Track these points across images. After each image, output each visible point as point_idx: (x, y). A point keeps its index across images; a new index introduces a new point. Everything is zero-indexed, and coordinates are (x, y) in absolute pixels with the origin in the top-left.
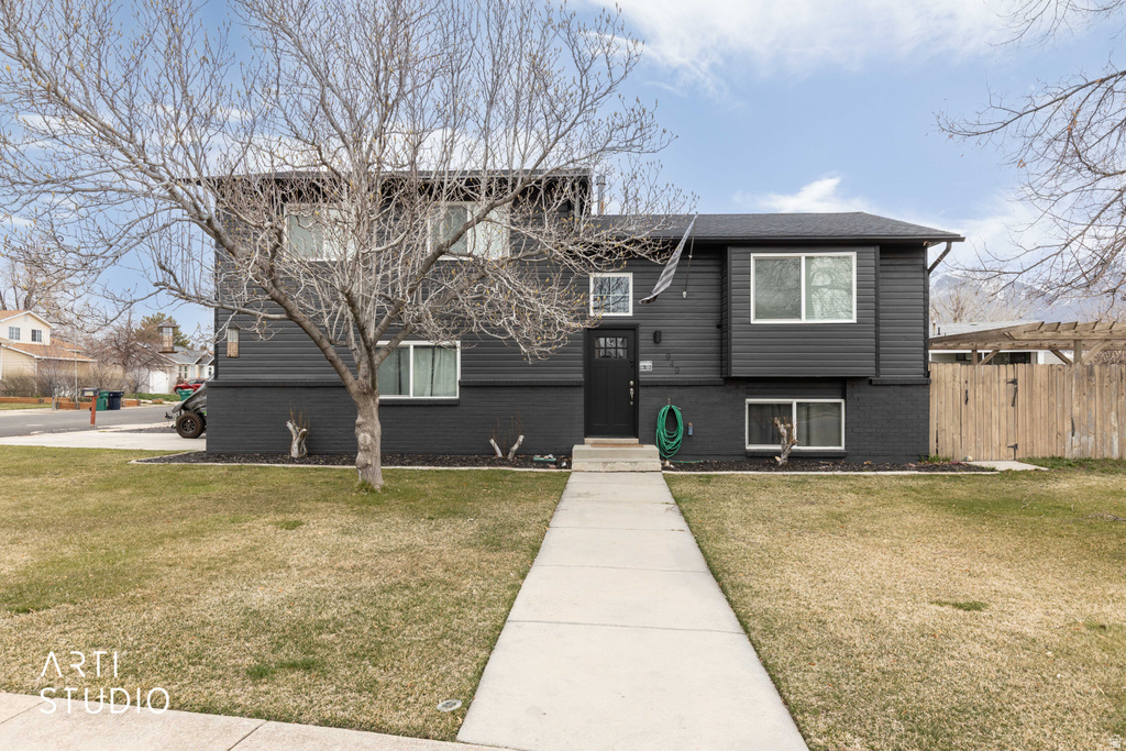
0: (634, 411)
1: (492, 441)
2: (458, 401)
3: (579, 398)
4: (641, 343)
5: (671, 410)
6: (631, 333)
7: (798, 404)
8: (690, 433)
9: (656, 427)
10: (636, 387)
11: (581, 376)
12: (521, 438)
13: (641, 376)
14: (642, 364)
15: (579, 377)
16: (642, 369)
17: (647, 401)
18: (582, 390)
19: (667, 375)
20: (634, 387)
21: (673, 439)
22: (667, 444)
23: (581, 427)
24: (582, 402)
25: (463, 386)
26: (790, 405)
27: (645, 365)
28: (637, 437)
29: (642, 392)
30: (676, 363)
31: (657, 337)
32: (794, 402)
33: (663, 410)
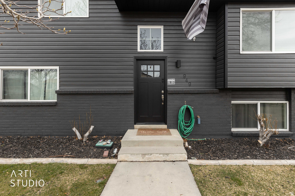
0: (164, 109)
1: (74, 129)
2: (56, 103)
3: (131, 101)
4: (168, 68)
5: (188, 109)
6: (162, 62)
7: (261, 103)
8: (199, 122)
9: (178, 119)
10: (165, 94)
11: (133, 87)
12: (92, 128)
13: (168, 88)
14: (169, 80)
15: (131, 88)
16: (169, 84)
17: (172, 102)
18: (133, 96)
19: (184, 87)
20: (164, 94)
21: (188, 126)
22: (185, 130)
23: (132, 118)
24: (133, 104)
25: (59, 94)
26: (256, 105)
27: (171, 81)
28: (166, 124)
29: (169, 97)
30: (189, 80)
31: (177, 65)
32: (259, 103)
33: (182, 108)
